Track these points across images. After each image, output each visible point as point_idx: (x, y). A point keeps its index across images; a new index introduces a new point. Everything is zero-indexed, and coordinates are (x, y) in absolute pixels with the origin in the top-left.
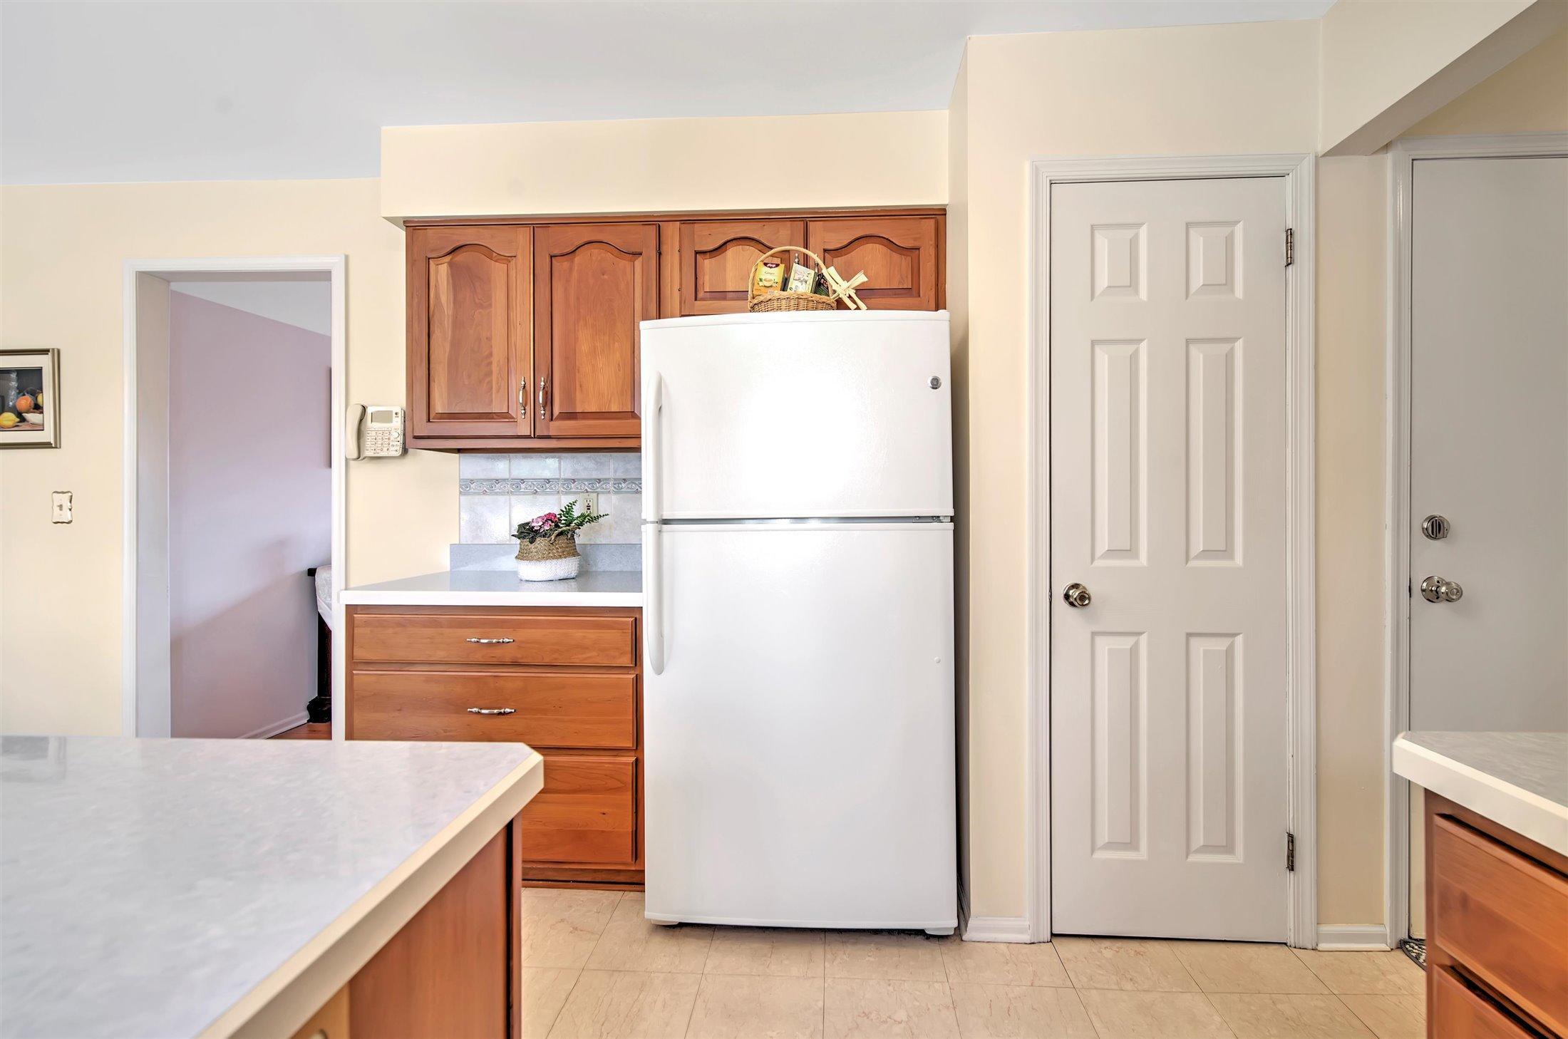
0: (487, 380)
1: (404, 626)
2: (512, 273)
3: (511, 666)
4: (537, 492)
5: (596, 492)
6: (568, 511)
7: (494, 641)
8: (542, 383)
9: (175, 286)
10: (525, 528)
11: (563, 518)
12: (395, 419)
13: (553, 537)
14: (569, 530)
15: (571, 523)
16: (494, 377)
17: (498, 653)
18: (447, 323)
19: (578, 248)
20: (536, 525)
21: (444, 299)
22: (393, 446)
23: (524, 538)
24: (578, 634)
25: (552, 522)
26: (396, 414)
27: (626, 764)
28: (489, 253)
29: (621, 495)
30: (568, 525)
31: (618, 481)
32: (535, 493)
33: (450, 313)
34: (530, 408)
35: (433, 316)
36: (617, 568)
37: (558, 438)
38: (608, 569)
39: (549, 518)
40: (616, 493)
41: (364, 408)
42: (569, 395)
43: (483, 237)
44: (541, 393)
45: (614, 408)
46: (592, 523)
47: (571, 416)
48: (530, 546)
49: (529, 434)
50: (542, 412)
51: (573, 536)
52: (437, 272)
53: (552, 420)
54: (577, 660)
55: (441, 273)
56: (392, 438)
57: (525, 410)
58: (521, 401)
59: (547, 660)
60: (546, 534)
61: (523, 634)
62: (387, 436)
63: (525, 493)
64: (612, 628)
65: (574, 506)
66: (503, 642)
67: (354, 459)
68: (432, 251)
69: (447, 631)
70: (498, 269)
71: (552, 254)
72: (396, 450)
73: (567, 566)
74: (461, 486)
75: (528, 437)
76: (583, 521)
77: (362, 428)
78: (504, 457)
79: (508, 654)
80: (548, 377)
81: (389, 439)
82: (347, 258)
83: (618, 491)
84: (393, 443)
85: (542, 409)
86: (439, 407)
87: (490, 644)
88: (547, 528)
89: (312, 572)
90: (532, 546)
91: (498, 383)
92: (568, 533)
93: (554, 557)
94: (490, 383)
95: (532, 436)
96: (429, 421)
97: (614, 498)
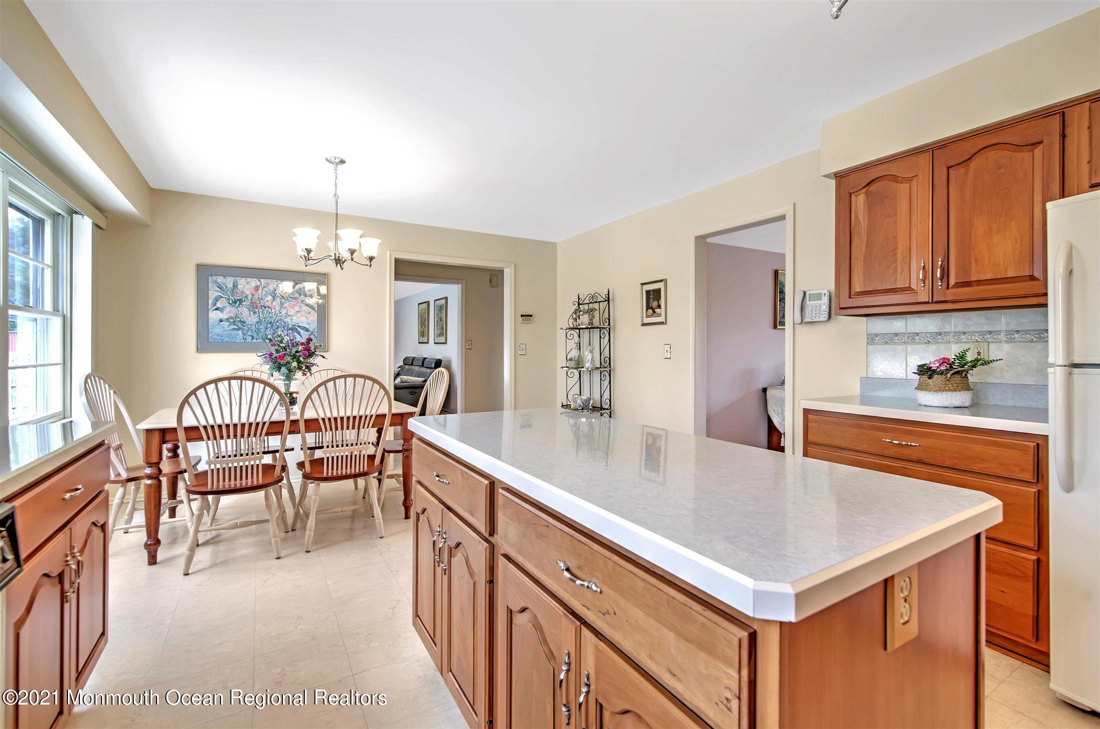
0: (894, 266)
1: (838, 425)
2: (914, 188)
3: (919, 463)
4: (929, 342)
5: (988, 342)
6: (962, 357)
7: (904, 443)
8: (940, 263)
9: (709, 240)
10: (923, 368)
11: (957, 361)
12: (823, 298)
13: (949, 375)
14: (964, 370)
15: (965, 365)
16: (899, 263)
17: (906, 452)
18: (864, 234)
19: (973, 155)
20: (934, 366)
21: (861, 217)
22: (822, 314)
23: (923, 375)
24: (978, 448)
25: (948, 364)
26: (824, 294)
27: (1029, 560)
28: (895, 178)
29: (1014, 344)
30: (963, 366)
31: (1009, 333)
32: (927, 343)
33: (866, 226)
34: (929, 282)
35: (853, 230)
36: (1010, 403)
37: (954, 302)
38: (1001, 403)
39: (944, 361)
40: (1007, 342)
41: (805, 293)
42: (964, 268)
43: (892, 169)
44: (939, 270)
45: (1010, 274)
46: (986, 366)
47: (968, 284)
48: (929, 380)
49: (927, 300)
50: (940, 284)
51: (966, 375)
52: (856, 201)
53: (948, 288)
54: (977, 467)
55: (860, 201)
56: (822, 310)
57: (924, 283)
58: (921, 277)
59: (948, 463)
60: (943, 373)
61: (926, 442)
62: (818, 309)
63: (919, 343)
64: (1013, 448)
65: (967, 353)
66: (911, 445)
67: (799, 324)
68: (853, 188)
69: (866, 431)
70: (903, 188)
71: (949, 166)
72: (824, 316)
73: (962, 398)
74: (868, 339)
75: (927, 303)
76: (976, 364)
77: (804, 305)
78: (902, 318)
79: (916, 454)
80: (945, 257)
81: (820, 310)
82: (794, 204)
83: (1011, 341)
84: (823, 313)
85: (939, 281)
86: (857, 288)
87: (900, 445)
88: (943, 368)
89: (765, 390)
90: (930, 381)
91: (902, 266)
92: (962, 372)
93: (950, 390)
94: (896, 267)
95: (931, 302)
96: (850, 297)
97: (1006, 347)
